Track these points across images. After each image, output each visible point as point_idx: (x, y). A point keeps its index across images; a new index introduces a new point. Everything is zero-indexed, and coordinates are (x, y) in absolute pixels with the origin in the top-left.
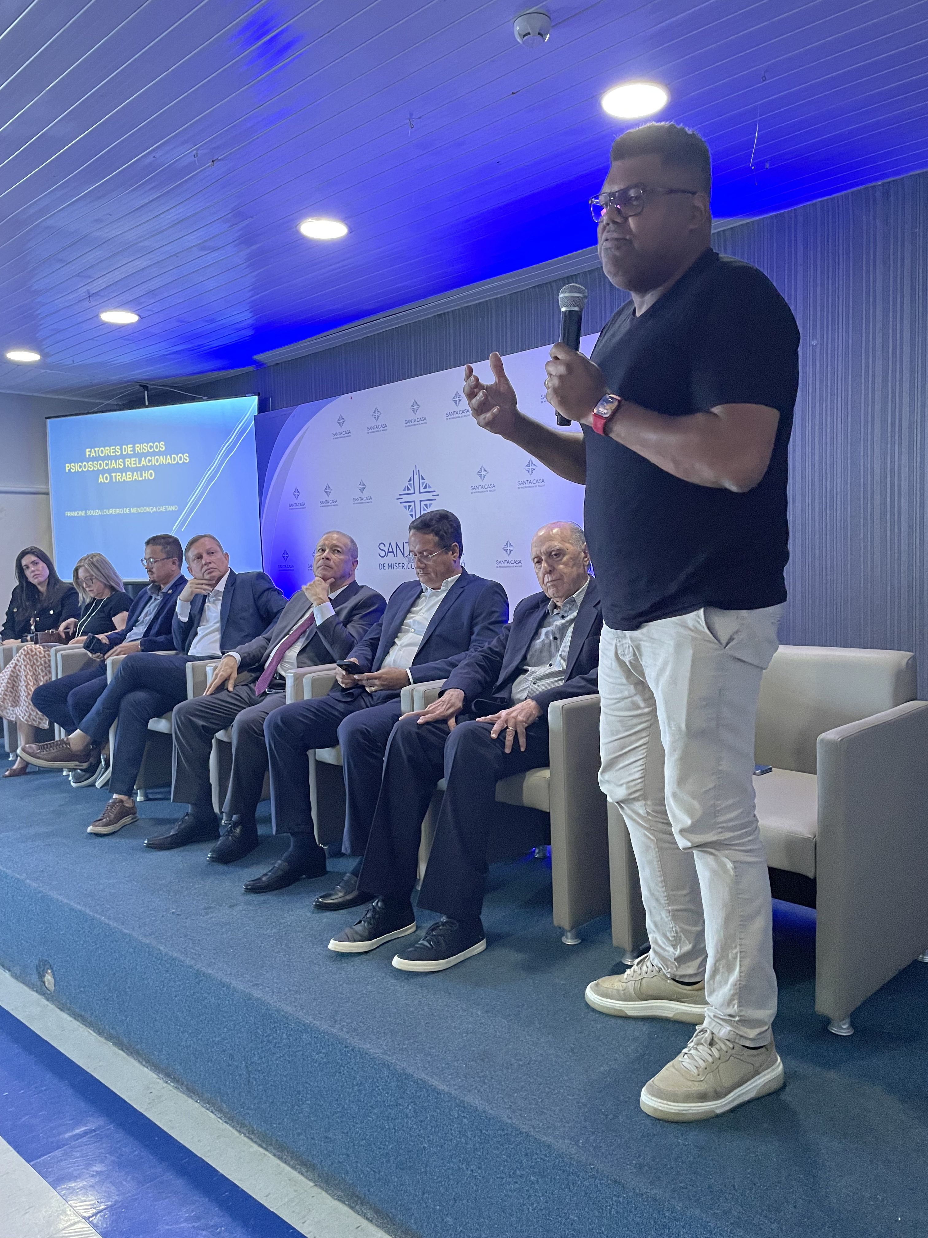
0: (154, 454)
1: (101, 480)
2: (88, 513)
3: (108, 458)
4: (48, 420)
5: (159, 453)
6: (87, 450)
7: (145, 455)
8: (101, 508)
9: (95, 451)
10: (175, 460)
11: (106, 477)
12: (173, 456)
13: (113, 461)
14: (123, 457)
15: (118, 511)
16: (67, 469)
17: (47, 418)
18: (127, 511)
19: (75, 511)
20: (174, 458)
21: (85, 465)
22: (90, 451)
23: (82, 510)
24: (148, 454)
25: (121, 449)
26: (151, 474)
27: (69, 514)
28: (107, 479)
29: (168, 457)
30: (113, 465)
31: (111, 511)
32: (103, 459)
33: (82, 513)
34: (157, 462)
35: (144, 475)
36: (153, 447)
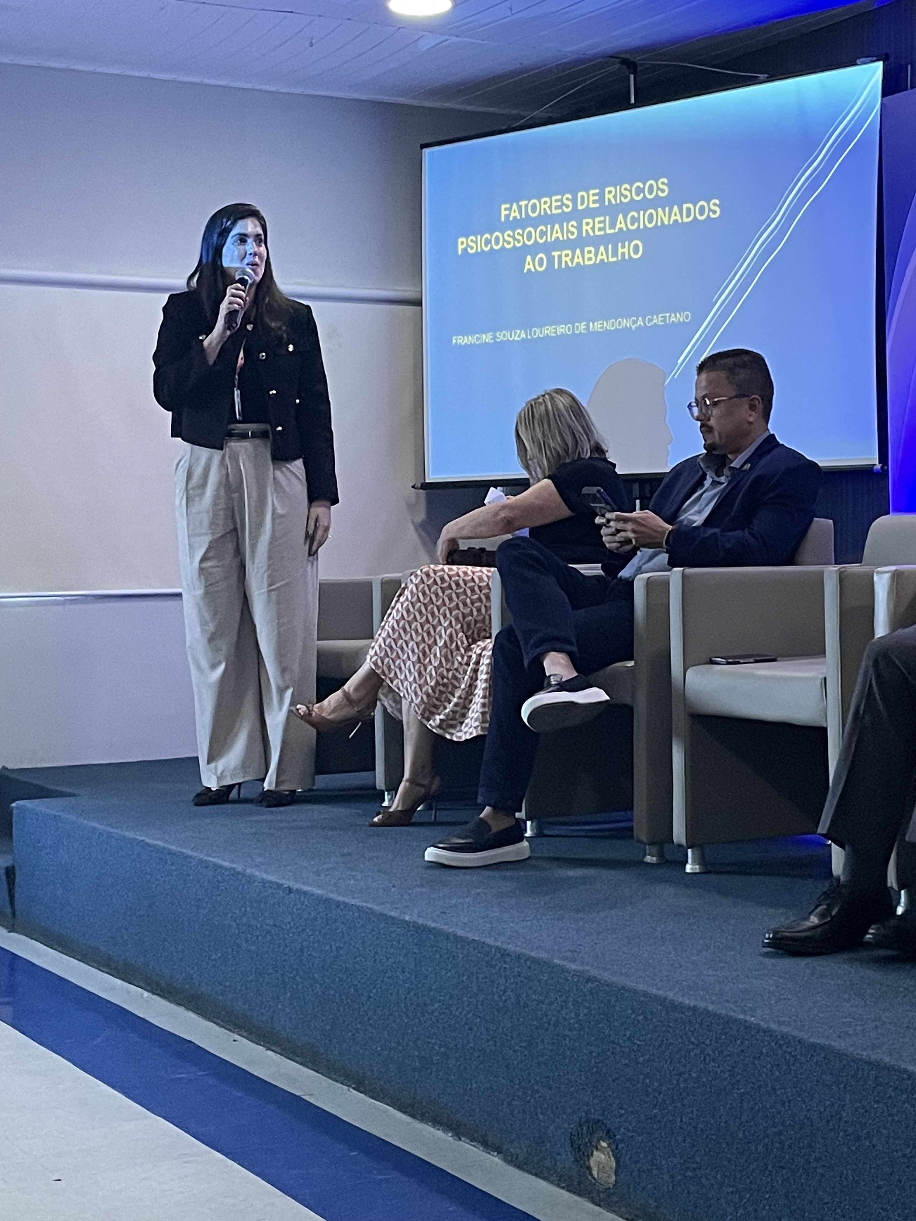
0: (645, 205)
1: (529, 266)
2: (501, 336)
3: (547, 219)
4: (426, 151)
5: (657, 203)
6: (503, 206)
7: (625, 209)
8: (527, 326)
9: (520, 208)
10: (688, 215)
11: (541, 259)
12: (685, 206)
13: (557, 227)
14: (577, 215)
15: (562, 329)
16: (460, 247)
17: (424, 146)
18: (582, 327)
19: (473, 333)
20: (689, 209)
21: (497, 238)
22: (510, 209)
23: (486, 332)
24: (634, 205)
25: (574, 201)
26: (636, 246)
27: (460, 340)
28: (541, 265)
29: (676, 209)
30: (556, 233)
31: (548, 331)
32: (535, 223)
33: (487, 338)
34: (650, 221)
35: (620, 251)
36: (643, 190)
